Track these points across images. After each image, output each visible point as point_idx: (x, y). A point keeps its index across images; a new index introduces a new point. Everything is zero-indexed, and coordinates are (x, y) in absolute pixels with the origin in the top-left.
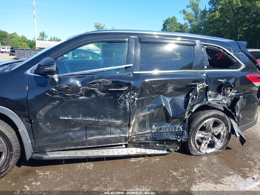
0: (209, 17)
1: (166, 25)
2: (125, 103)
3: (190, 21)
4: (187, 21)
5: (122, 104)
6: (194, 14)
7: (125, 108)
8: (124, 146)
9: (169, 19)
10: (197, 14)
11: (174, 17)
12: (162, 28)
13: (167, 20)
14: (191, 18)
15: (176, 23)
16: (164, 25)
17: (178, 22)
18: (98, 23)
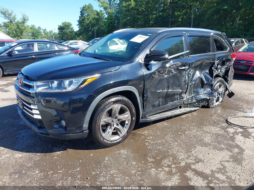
0: (126, 5)
1: (83, 12)
2: (185, 78)
3: (105, 8)
4: (102, 9)
5: (184, 78)
6: (108, 2)
7: (185, 81)
8: (179, 108)
9: (86, 6)
10: (111, 2)
11: (90, 4)
12: (80, 15)
13: (84, 7)
14: (106, 6)
15: (92, 10)
16: (81, 12)
17: (94, 9)
18: (3, 9)
